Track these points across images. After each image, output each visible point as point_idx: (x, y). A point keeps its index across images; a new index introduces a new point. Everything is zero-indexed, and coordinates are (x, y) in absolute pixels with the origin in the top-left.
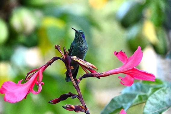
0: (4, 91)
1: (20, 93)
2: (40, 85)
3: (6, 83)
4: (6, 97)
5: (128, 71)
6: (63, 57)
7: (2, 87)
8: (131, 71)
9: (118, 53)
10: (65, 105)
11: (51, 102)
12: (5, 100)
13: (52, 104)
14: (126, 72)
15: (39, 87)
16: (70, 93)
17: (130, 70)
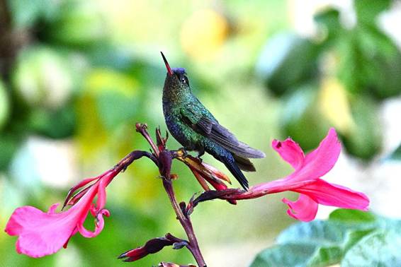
0: (17, 230)
1: (54, 235)
2: (100, 216)
3: (22, 210)
4: (21, 245)
5: (306, 185)
6: (153, 152)
7: (12, 219)
8: (311, 187)
9: (282, 145)
10: (160, 265)
11: (124, 257)
12: (19, 250)
13: (126, 261)
14: (300, 188)
15: (98, 221)
16: (169, 236)
17: (310, 184)
